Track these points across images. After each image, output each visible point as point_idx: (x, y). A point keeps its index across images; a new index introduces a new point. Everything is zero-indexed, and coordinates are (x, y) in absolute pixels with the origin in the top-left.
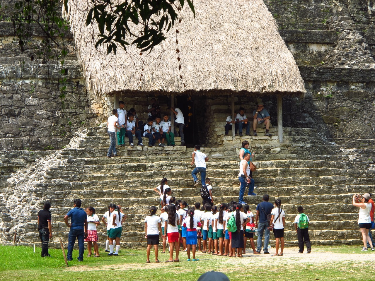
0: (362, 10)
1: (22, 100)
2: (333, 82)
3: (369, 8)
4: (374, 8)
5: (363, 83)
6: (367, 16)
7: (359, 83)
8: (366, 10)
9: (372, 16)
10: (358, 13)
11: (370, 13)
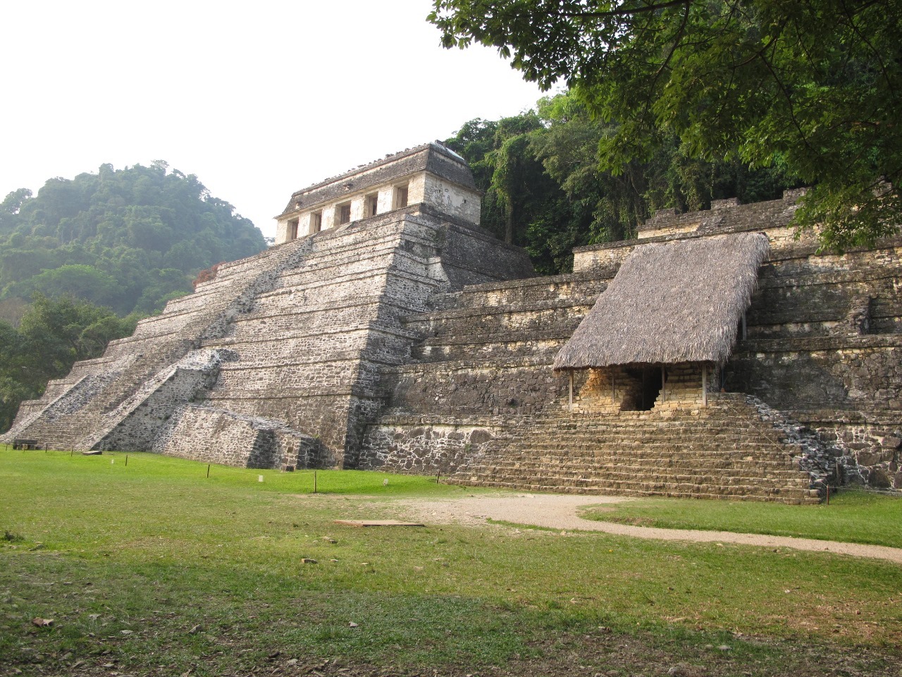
0: (887, 287)
1: (543, 380)
2: (795, 352)
3: (895, 285)
4: (900, 285)
5: (824, 350)
6: (892, 293)
7: (820, 350)
8: (892, 287)
9: (898, 292)
10: (883, 291)
11: (896, 289)
